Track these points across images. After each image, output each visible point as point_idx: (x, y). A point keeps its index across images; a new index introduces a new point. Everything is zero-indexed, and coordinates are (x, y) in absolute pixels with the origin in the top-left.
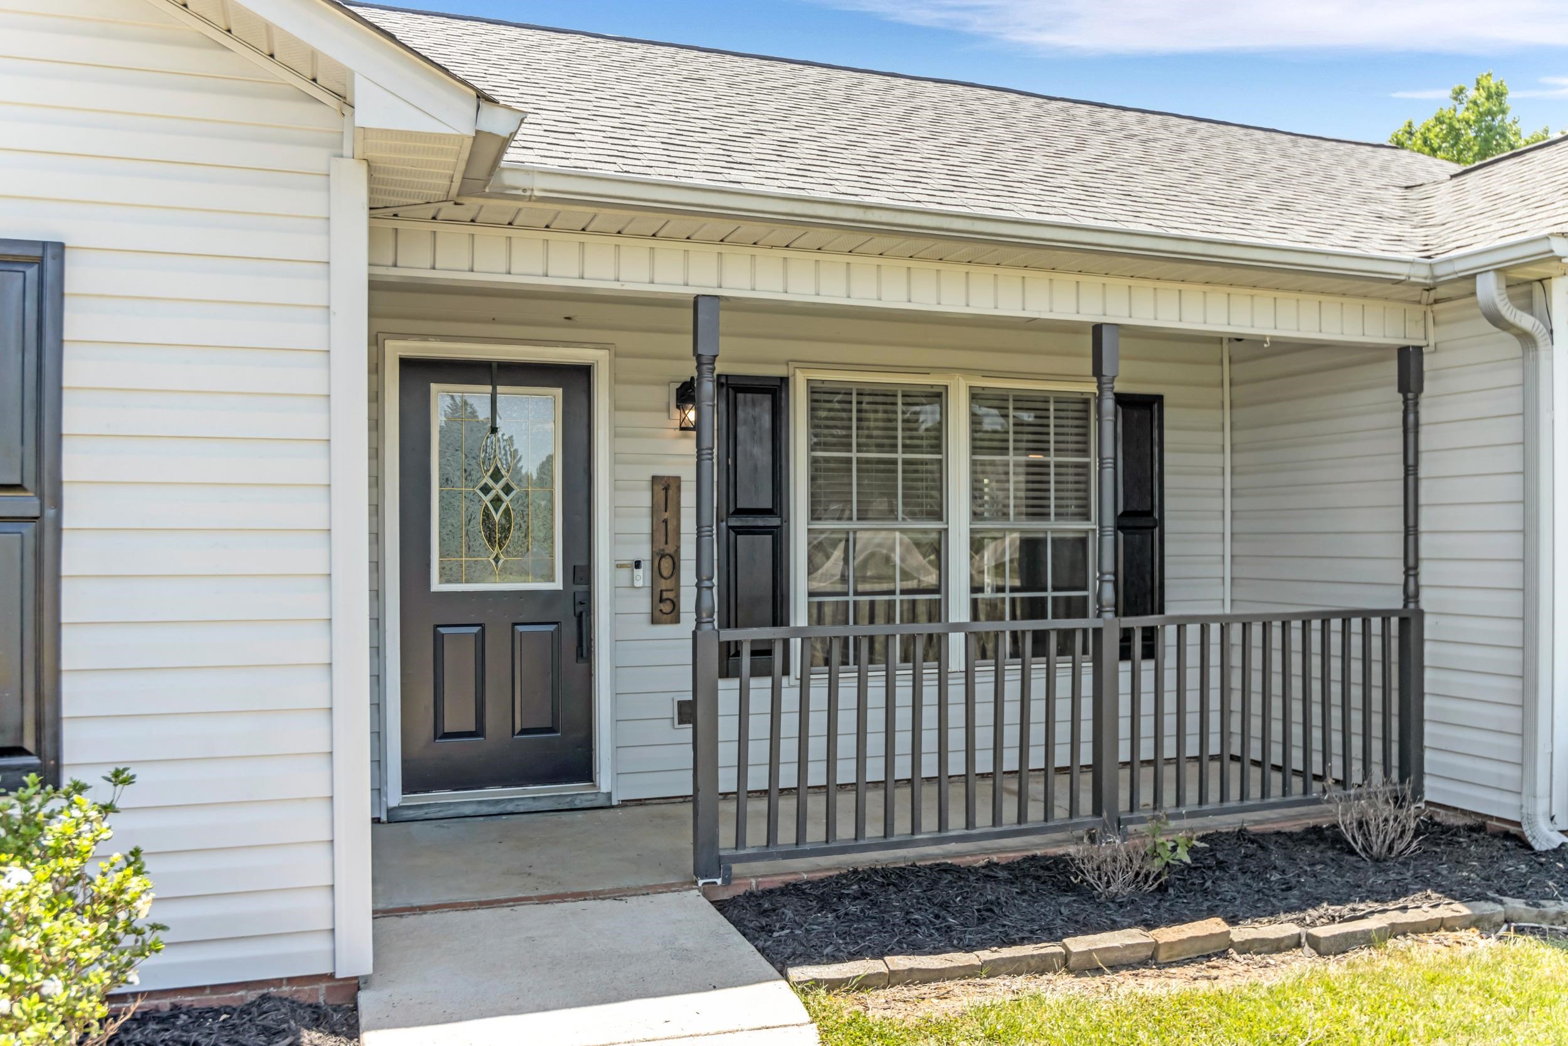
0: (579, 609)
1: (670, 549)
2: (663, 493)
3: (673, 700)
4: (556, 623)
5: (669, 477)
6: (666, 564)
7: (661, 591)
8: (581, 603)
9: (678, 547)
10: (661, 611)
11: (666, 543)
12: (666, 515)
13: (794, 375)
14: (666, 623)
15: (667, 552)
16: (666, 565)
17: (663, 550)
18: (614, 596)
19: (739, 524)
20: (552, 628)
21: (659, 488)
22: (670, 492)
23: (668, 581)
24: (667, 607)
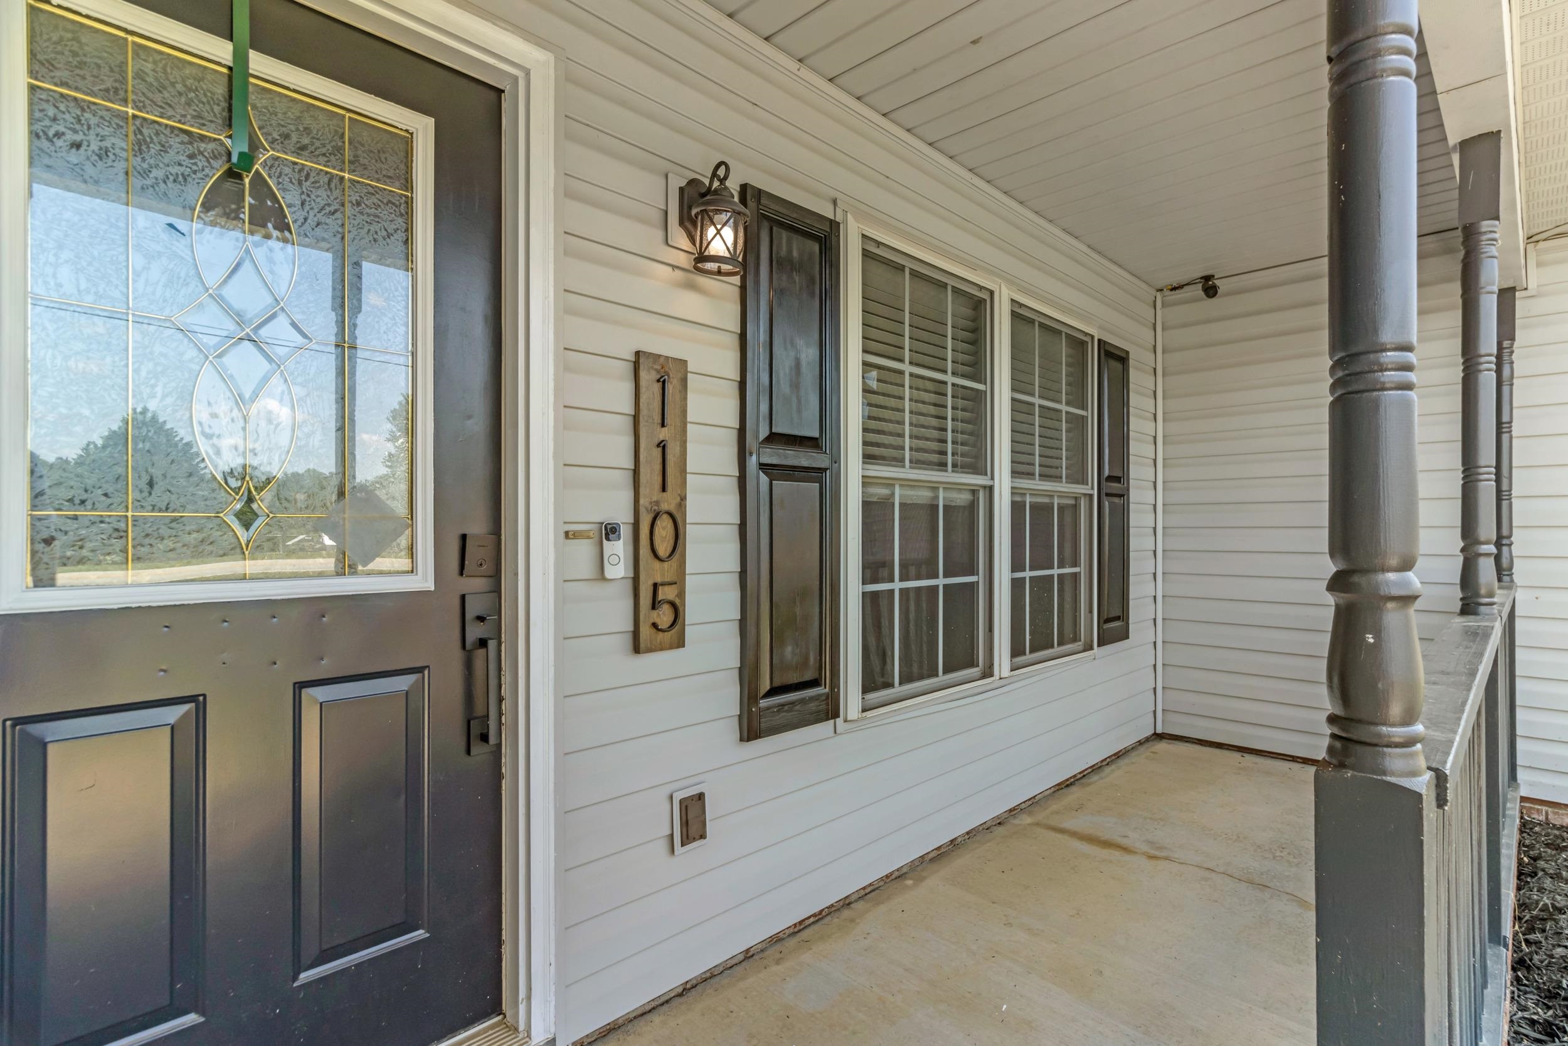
0: (475, 632)
1: (668, 502)
2: (657, 387)
3: (671, 797)
4: (419, 670)
5: (667, 358)
6: (664, 528)
7: (655, 586)
8: (481, 619)
9: (683, 498)
10: (655, 625)
11: (664, 489)
12: (663, 434)
13: (846, 221)
14: (661, 648)
15: (665, 507)
16: (664, 533)
17: (657, 503)
18: (562, 601)
19: (774, 461)
20: (403, 683)
21: (648, 377)
22: (669, 388)
23: (666, 565)
24: (664, 616)
